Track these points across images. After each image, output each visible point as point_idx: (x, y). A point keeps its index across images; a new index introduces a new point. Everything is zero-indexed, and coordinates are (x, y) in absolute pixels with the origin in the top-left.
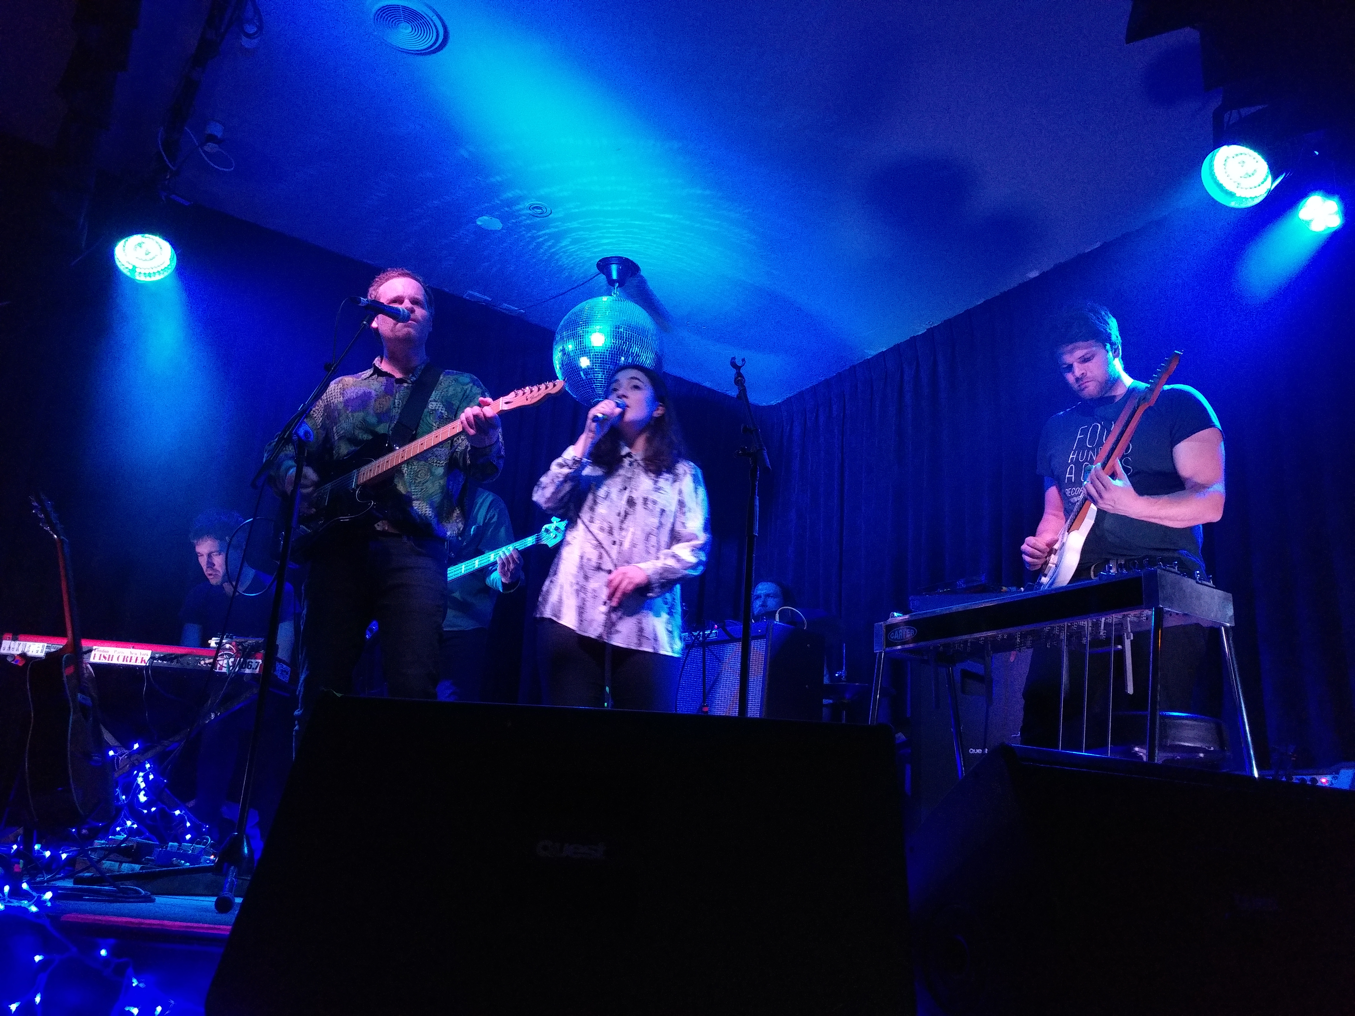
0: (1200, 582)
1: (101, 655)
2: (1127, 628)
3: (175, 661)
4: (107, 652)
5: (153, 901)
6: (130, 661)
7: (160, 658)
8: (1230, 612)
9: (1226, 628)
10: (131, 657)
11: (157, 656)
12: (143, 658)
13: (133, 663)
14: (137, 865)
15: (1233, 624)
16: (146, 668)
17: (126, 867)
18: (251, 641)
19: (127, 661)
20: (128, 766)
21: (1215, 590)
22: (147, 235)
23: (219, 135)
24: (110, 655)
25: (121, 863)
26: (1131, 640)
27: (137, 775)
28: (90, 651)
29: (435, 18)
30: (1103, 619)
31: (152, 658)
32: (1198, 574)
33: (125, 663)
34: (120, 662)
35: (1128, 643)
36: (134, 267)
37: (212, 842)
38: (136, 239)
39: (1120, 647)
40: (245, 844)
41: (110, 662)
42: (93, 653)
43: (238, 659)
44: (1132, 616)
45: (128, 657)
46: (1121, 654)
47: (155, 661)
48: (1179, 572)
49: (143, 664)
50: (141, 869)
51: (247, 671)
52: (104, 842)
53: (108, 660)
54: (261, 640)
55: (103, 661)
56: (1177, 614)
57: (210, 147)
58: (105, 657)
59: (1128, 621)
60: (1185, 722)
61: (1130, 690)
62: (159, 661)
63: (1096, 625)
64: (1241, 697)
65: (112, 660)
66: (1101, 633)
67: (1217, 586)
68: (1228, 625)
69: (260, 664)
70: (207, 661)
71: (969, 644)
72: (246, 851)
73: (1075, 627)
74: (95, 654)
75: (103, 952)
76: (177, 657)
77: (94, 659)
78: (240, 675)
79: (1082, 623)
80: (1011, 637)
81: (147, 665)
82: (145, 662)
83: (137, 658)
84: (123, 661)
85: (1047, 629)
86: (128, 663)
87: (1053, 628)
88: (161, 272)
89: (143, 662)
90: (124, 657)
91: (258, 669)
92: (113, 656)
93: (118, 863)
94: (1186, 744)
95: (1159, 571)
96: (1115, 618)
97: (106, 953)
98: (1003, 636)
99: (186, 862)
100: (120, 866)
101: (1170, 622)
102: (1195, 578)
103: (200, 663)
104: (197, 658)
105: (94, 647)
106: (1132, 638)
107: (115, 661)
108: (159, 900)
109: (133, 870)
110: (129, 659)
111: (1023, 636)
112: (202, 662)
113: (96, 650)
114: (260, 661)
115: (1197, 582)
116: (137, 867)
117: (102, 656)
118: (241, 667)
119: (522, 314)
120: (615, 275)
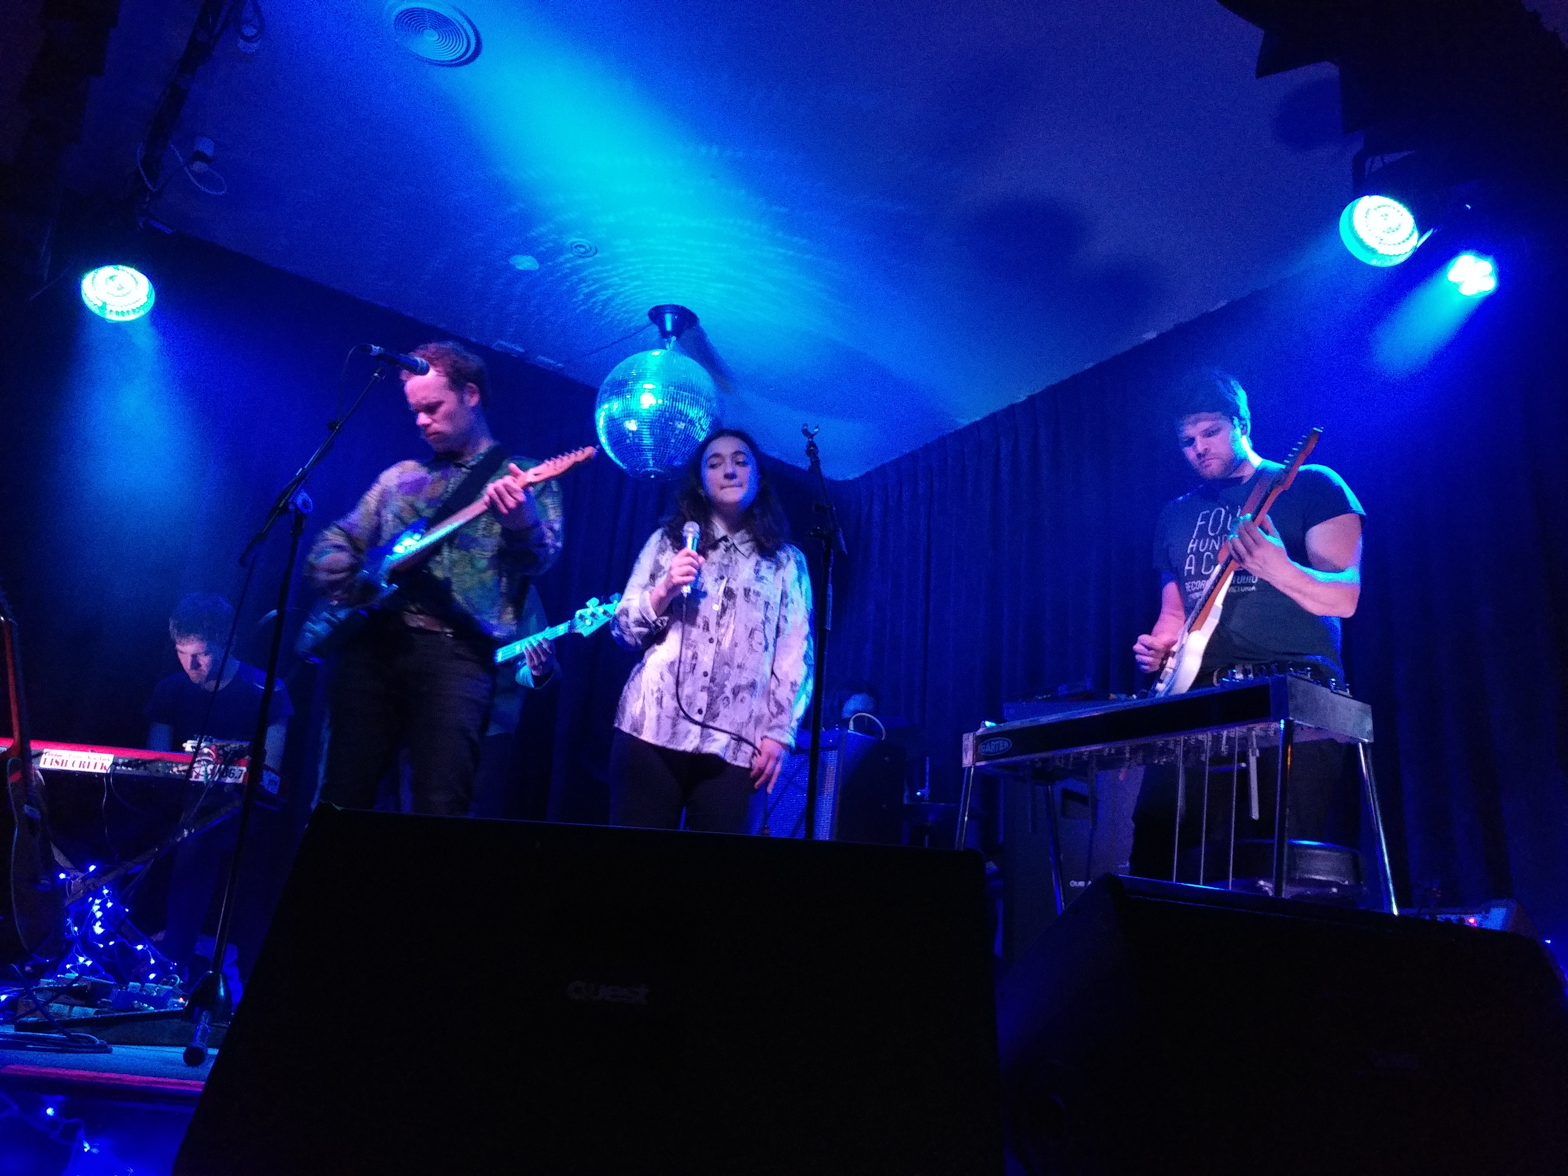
0: (1334, 691)
1: (52, 759)
2: (1252, 743)
3: (142, 768)
4: (61, 756)
5: (109, 1051)
6: (88, 767)
7: (124, 764)
8: (1369, 725)
9: (1364, 744)
10: (89, 763)
11: (120, 761)
12: (103, 764)
13: (91, 769)
14: (91, 1009)
15: (1372, 741)
16: (107, 775)
17: (78, 1011)
18: (234, 745)
19: (84, 767)
20: (82, 891)
21: (1352, 700)
22: (120, 267)
23: (209, 152)
24: (63, 761)
25: (72, 1006)
26: (1258, 759)
27: (93, 902)
28: (40, 755)
29: (466, 24)
30: (1225, 733)
31: (115, 764)
32: (1333, 682)
33: (81, 769)
34: (76, 768)
35: (1253, 761)
36: (105, 303)
37: (181, 982)
38: (107, 271)
39: (1244, 765)
40: (221, 984)
41: (63, 768)
42: (43, 757)
43: (218, 766)
44: (1258, 729)
45: (85, 762)
46: (1245, 773)
47: (118, 768)
48: (1312, 680)
49: (104, 771)
50: (96, 1013)
51: (229, 780)
52: (53, 981)
53: (62, 765)
54: (245, 745)
55: (55, 767)
56: (1310, 728)
57: (199, 166)
58: (57, 762)
59: (1254, 737)
60: (1317, 852)
61: (1255, 815)
62: (123, 768)
63: (1217, 740)
64: (1380, 823)
65: (66, 766)
66: (1223, 749)
67: (1355, 696)
68: (1366, 740)
69: (244, 772)
70: (181, 768)
71: (1071, 759)
72: (222, 992)
73: (1193, 741)
74: (46, 759)
75: (50, 1111)
76: (144, 763)
77: (44, 764)
78: (220, 785)
79: (1200, 737)
80: (1120, 752)
81: (109, 772)
82: (105, 769)
83: (96, 763)
84: (80, 767)
85: (1160, 743)
86: (86, 770)
87: (1167, 743)
88: (137, 310)
89: (103, 768)
90: (81, 762)
91: (242, 778)
92: (67, 761)
93: (68, 1006)
94: (1317, 877)
95: (1289, 678)
96: (1237, 732)
97: (53, 1112)
98: (1110, 750)
99: (150, 1005)
100: (71, 1009)
101: (1300, 737)
102: (1329, 687)
103: (172, 771)
104: (168, 764)
105: (45, 750)
106: (1258, 754)
107: (69, 767)
108: (117, 1050)
109: (86, 1014)
110: (86, 765)
111: (1133, 751)
112: (175, 770)
113: (47, 754)
114: (244, 769)
115: (1332, 692)
116: (91, 1011)
117: (54, 762)
118: (221, 776)
119: (561, 369)
120: (669, 326)
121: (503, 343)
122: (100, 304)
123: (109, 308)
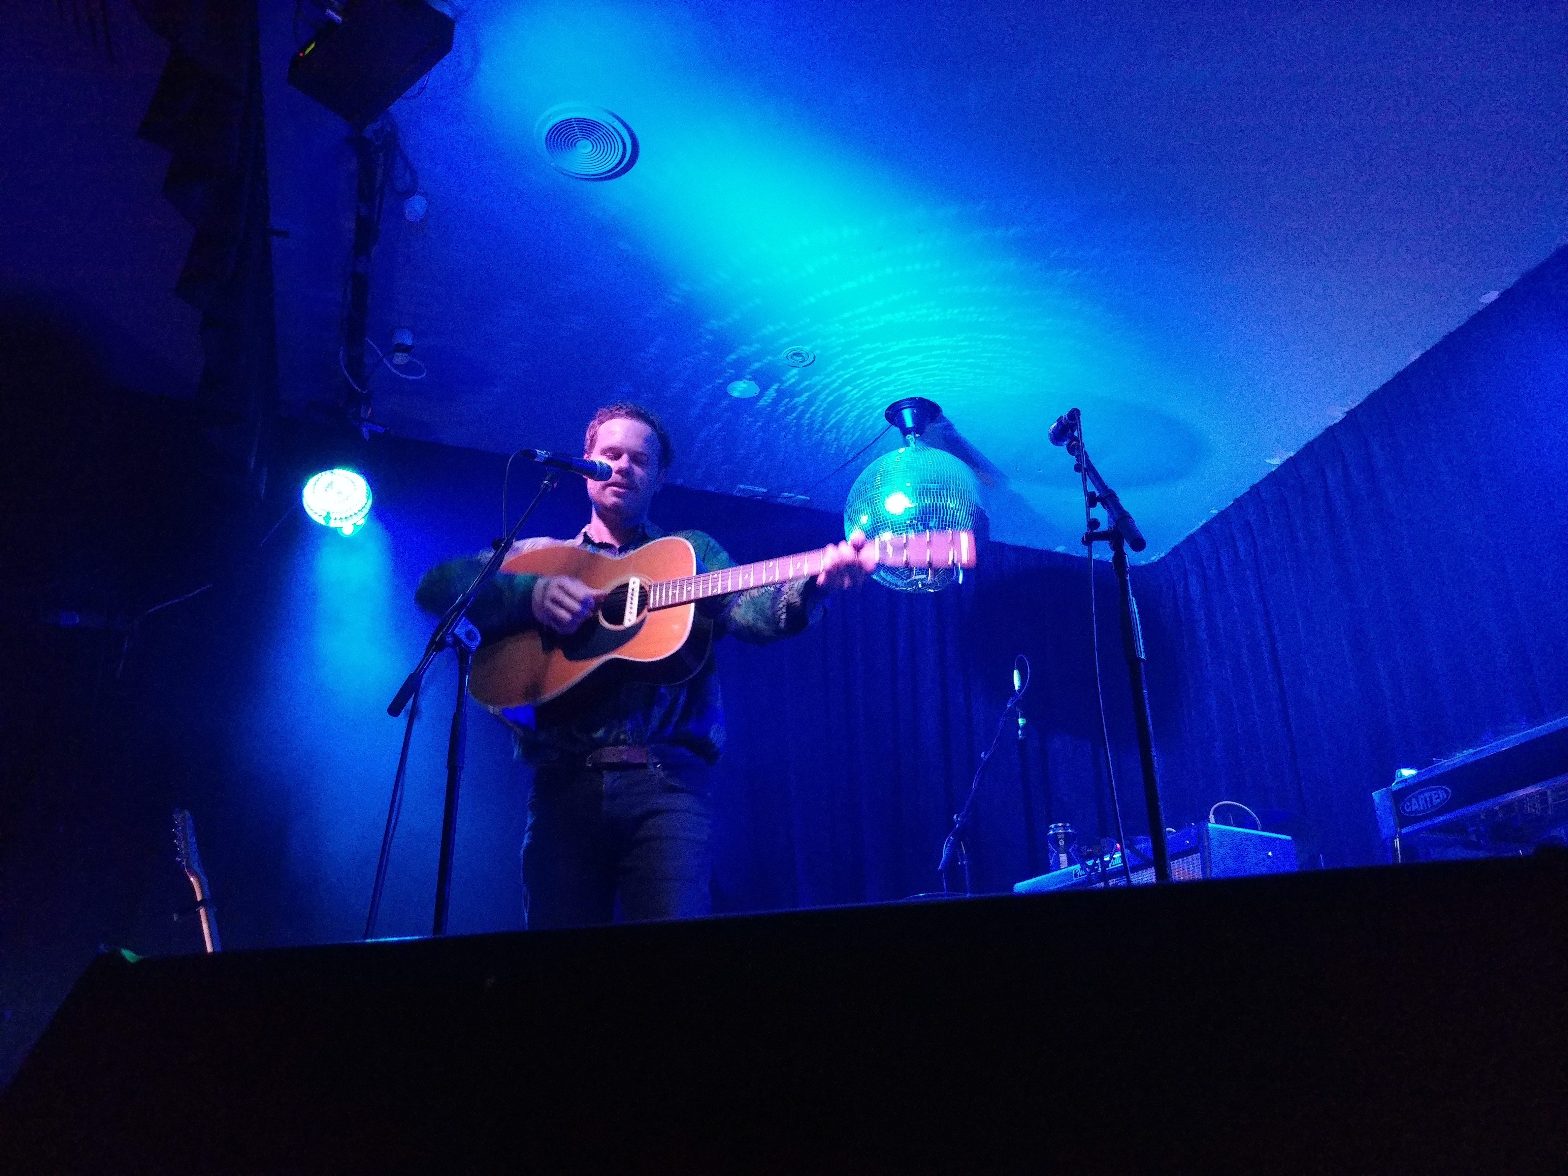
36: (327, 512)
57: (400, 358)
120: (909, 423)
121: (742, 486)
122: (325, 514)
123: (332, 516)
